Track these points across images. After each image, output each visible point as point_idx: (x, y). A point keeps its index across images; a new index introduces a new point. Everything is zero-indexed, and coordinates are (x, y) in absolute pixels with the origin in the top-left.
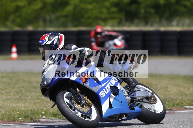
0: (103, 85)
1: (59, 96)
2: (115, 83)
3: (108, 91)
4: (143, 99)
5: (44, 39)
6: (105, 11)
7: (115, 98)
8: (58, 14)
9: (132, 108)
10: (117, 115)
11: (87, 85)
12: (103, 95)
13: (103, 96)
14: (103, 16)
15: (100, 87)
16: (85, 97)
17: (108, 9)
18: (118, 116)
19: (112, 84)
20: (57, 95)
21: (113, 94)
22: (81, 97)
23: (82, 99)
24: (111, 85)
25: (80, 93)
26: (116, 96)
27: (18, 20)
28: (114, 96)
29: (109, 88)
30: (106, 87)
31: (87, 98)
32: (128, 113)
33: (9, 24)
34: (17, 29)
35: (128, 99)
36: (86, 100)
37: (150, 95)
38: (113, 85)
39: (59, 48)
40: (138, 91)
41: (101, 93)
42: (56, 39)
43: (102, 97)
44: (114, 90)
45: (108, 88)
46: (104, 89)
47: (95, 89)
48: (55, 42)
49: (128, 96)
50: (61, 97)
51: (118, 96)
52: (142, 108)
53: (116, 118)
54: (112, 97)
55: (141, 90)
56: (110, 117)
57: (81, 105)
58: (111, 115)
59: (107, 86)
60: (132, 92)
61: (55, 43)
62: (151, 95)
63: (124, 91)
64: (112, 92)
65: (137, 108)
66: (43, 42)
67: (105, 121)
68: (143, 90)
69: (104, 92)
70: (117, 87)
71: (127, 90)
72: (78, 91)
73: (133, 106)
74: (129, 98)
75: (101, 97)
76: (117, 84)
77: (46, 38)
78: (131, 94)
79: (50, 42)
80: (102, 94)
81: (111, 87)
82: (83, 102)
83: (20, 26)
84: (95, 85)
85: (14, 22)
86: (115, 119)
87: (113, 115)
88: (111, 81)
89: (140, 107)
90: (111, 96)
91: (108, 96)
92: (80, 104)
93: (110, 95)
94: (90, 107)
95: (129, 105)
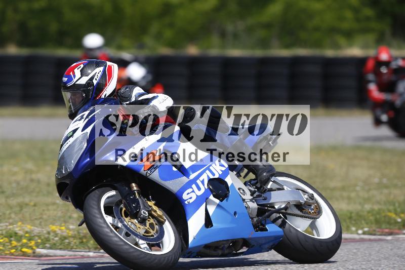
0: (192, 176)
1: (90, 200)
2: (221, 173)
3: (203, 190)
4: (286, 208)
5: (71, 73)
6: (349, 14)
7: (218, 206)
8: (251, 21)
9: (259, 226)
10: (224, 242)
11: (155, 176)
12: (191, 198)
13: (191, 201)
14: (346, 25)
15: (184, 179)
16: (149, 203)
17: (356, 10)
18: (226, 246)
19: (214, 175)
20: (87, 197)
21: (214, 196)
22: (138, 203)
23: (142, 207)
24: (212, 177)
25: (138, 193)
26: (221, 201)
27: (168, 34)
28: (217, 201)
29: (206, 182)
30: (198, 182)
31: (155, 205)
32: (251, 239)
33: (148, 40)
34: (165, 51)
35: (251, 209)
36: (153, 209)
37: (305, 200)
38: (217, 176)
39: (104, 94)
40: (279, 189)
41: (187, 194)
42: (97, 74)
43: (189, 202)
44: (218, 188)
45: (203, 182)
46: (194, 186)
47: (173, 185)
48: (96, 79)
49: (251, 200)
50: (95, 203)
51: (227, 201)
52: (284, 227)
53: (222, 249)
54: (213, 203)
55: (285, 187)
56: (207, 246)
57: (137, 220)
58: (209, 242)
59: (201, 179)
60: (262, 193)
61: (95, 82)
62: (307, 199)
63: (243, 190)
64: (212, 191)
65: (273, 229)
66: (70, 79)
67: (195, 254)
68: (289, 189)
69: (193, 191)
70: (225, 180)
71: (250, 188)
72: (135, 188)
73: (263, 222)
74: (254, 206)
75: (186, 202)
76: (225, 173)
77: (76, 70)
78: (259, 196)
79: (84, 81)
80: (189, 197)
81: (211, 181)
82: (144, 213)
83: (171, 45)
84: (173, 177)
85: (158, 37)
86: (220, 252)
87: (213, 242)
88: (211, 168)
89: (280, 226)
90: (211, 200)
91: (203, 199)
92: (137, 218)
93: (207, 198)
94: (161, 223)
95: (253, 222)
